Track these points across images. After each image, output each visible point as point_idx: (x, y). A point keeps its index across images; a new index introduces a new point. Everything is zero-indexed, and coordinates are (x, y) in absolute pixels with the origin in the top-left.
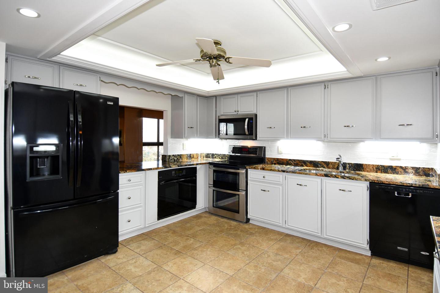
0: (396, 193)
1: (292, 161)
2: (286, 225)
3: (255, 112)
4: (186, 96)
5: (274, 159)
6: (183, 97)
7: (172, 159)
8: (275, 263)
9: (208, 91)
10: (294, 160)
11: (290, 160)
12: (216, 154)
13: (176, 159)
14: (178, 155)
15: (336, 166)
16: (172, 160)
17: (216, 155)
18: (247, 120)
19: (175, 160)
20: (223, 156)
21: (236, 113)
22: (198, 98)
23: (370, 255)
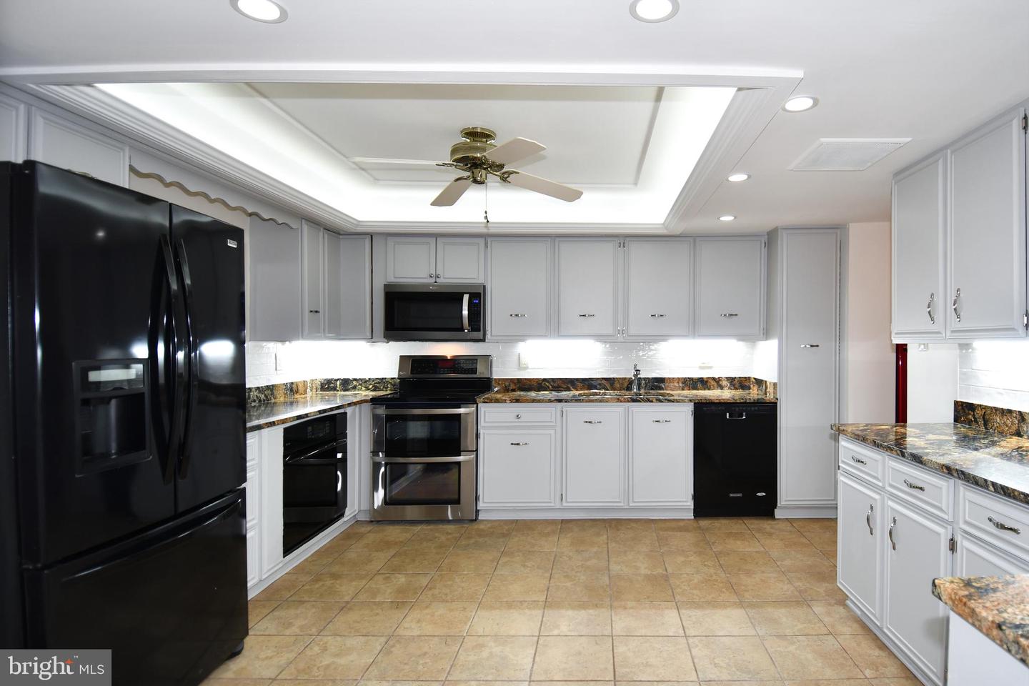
0: (728, 414)
1: (548, 382)
2: (562, 504)
3: (481, 280)
4: (305, 228)
5: (512, 380)
6: (298, 229)
7: (255, 398)
8: (589, 563)
9: (360, 221)
10: (553, 380)
11: (545, 380)
12: (355, 380)
13: (263, 397)
14: (268, 387)
15: (626, 385)
16: (254, 401)
17: (355, 383)
18: (466, 297)
19: (260, 401)
20: (379, 383)
21: (432, 280)
22: (326, 236)
23: (693, 517)
